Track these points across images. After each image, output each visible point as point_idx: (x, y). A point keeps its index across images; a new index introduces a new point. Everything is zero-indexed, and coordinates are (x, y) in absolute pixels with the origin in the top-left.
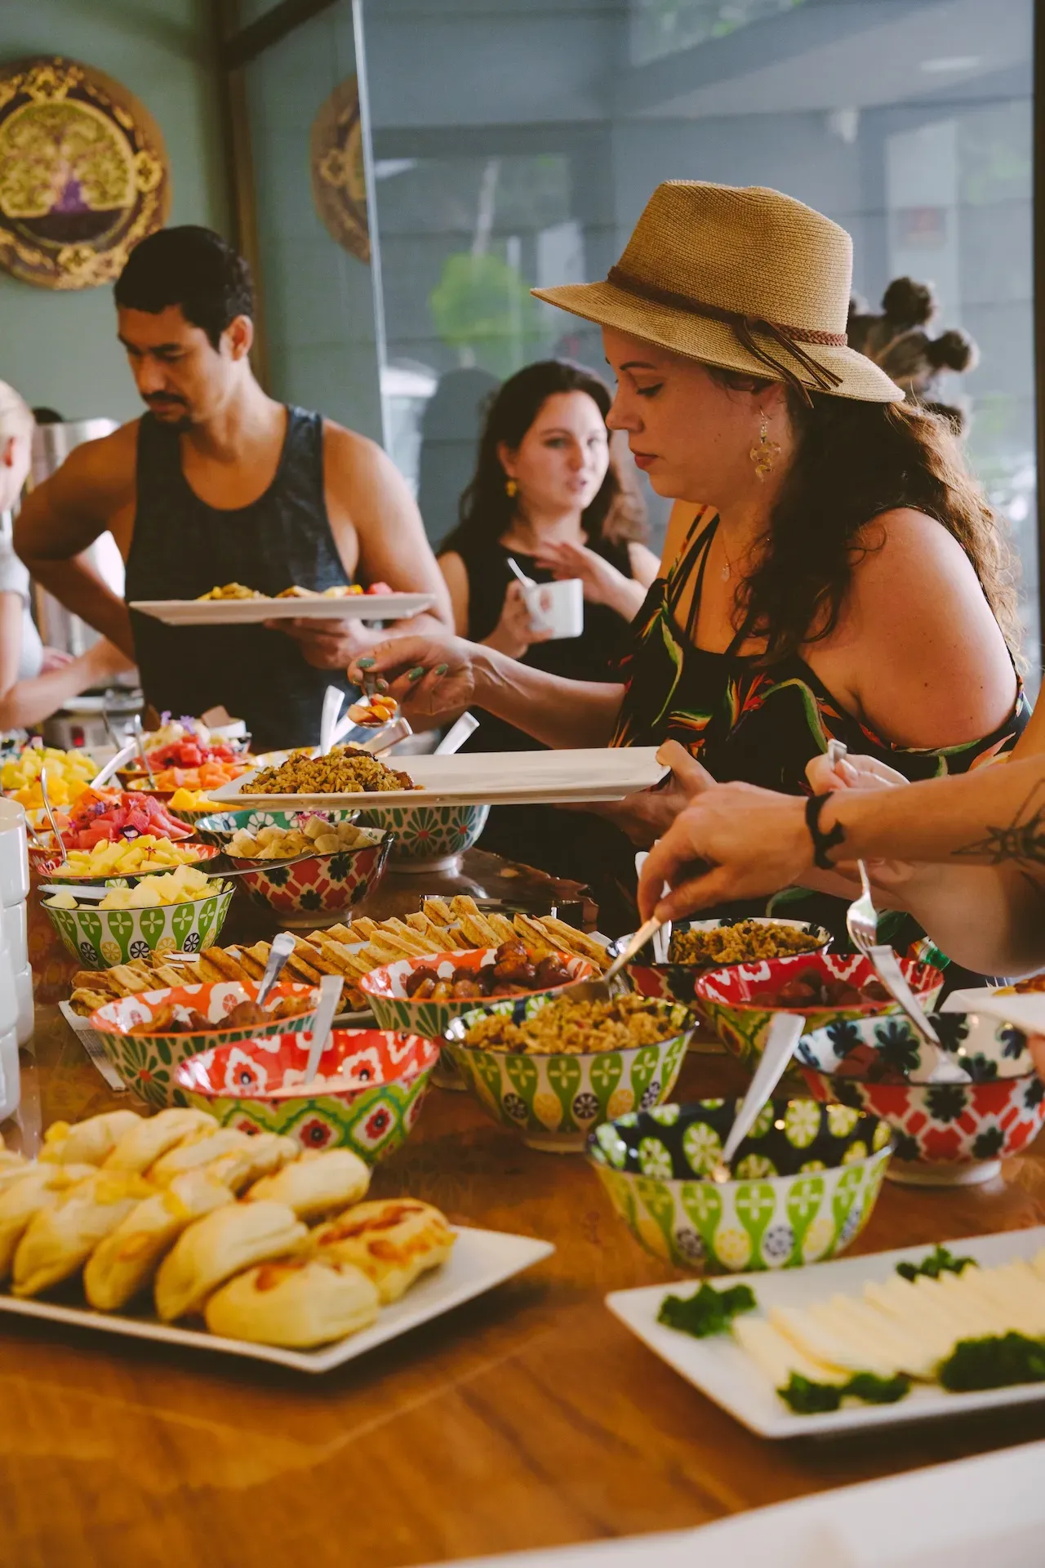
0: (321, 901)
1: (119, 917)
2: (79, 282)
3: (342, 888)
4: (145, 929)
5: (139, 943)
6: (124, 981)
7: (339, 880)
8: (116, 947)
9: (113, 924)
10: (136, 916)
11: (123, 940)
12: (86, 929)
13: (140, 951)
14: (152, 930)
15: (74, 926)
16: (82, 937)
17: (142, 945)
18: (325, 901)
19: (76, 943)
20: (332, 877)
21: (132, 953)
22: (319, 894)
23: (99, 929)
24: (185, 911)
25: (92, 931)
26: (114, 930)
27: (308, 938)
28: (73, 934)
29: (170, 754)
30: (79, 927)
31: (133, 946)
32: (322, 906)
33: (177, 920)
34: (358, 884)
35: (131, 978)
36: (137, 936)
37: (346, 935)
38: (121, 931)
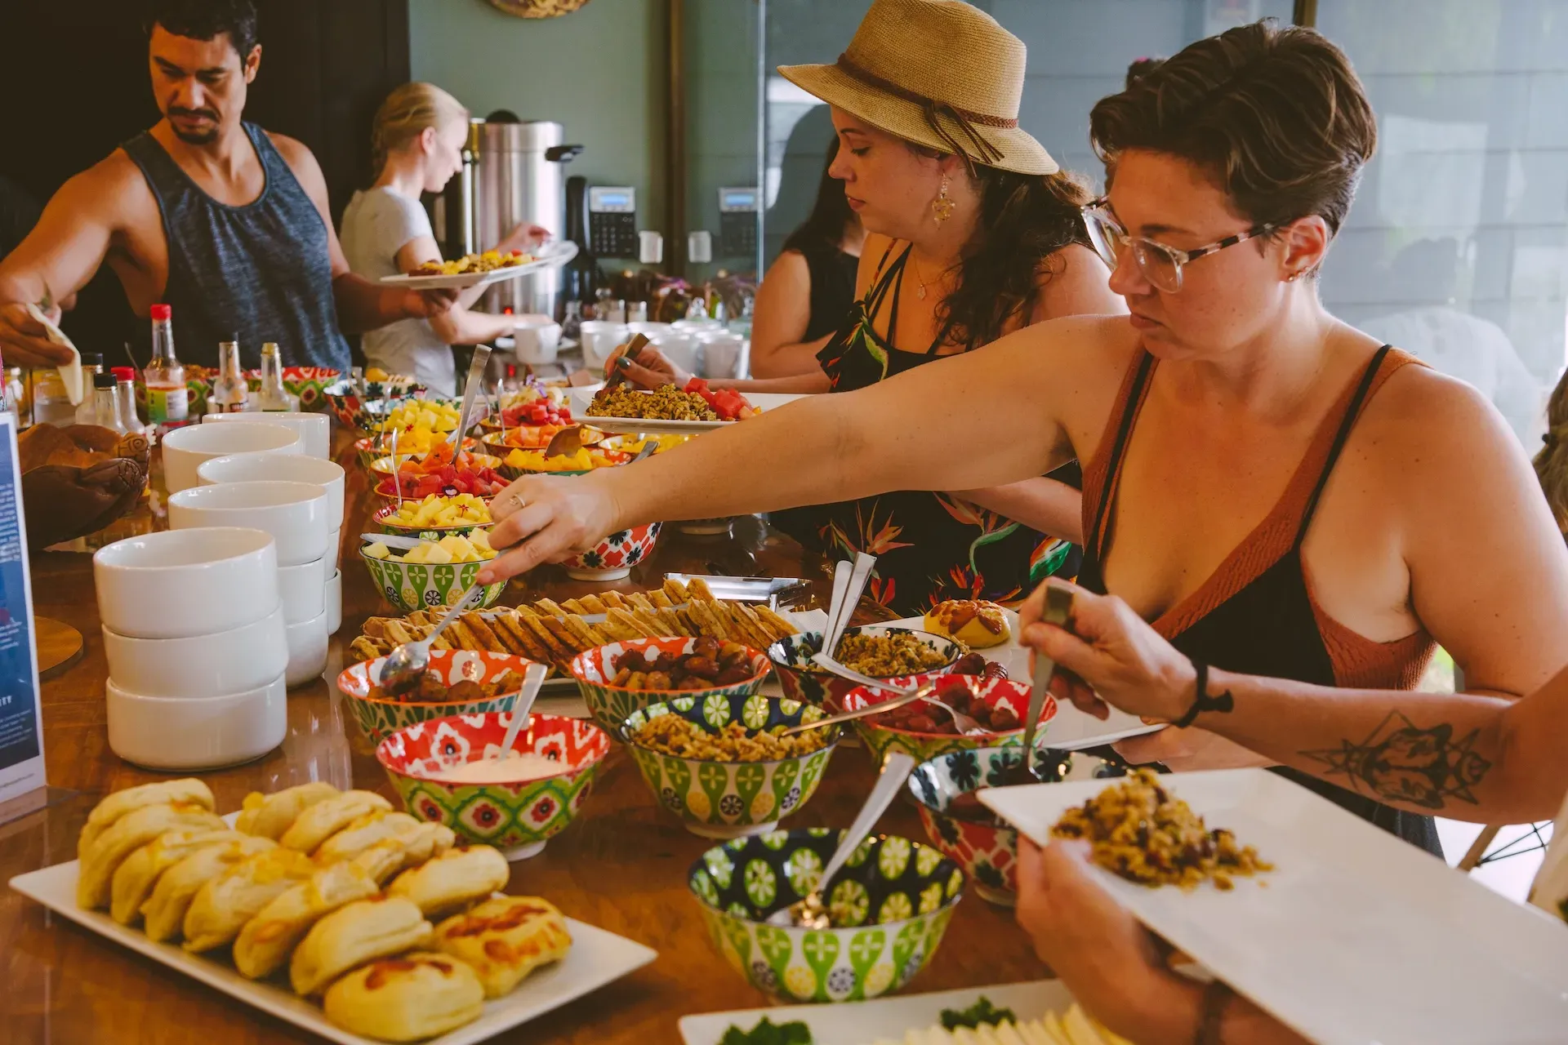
0: (600, 561)
1: (416, 569)
2: (543, 14)
3: (619, 552)
4: (438, 581)
5: (433, 592)
6: (396, 635)
7: (616, 544)
8: (414, 594)
9: (412, 574)
10: (430, 570)
11: (420, 588)
12: (390, 576)
13: (433, 598)
14: (444, 583)
15: (381, 572)
16: (388, 583)
17: (435, 594)
18: (604, 561)
19: (383, 586)
20: (611, 542)
21: (427, 600)
22: (598, 556)
23: (400, 578)
24: (471, 569)
25: (395, 578)
26: (413, 580)
27: (563, 604)
28: (381, 578)
29: (523, 413)
30: (386, 576)
31: (428, 594)
32: (602, 564)
33: (465, 576)
34: (633, 549)
35: (401, 633)
36: (431, 586)
37: (595, 605)
38: (418, 581)
